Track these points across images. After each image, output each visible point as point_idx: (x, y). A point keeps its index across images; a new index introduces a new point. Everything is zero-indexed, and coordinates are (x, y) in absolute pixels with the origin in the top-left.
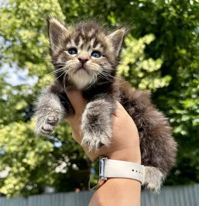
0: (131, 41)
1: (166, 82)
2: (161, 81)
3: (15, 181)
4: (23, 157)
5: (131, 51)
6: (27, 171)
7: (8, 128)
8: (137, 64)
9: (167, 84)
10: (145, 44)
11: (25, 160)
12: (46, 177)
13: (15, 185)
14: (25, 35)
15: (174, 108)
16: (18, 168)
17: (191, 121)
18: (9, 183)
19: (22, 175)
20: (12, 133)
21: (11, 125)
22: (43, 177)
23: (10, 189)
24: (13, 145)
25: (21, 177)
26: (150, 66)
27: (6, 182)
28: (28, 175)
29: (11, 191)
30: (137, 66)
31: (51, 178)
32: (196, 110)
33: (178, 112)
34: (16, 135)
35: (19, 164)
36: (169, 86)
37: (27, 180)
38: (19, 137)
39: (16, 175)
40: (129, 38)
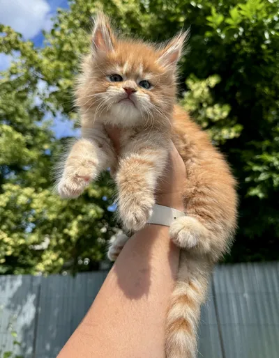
0: (194, 82)
1: (236, 132)
2: (230, 132)
3: (54, 256)
4: (65, 227)
5: (191, 97)
6: (69, 243)
7: (47, 192)
8: (200, 112)
9: (238, 135)
10: (208, 87)
11: (66, 231)
12: (92, 250)
13: (53, 261)
14: (65, 84)
15: (250, 163)
16: (58, 240)
17: (270, 180)
18: (48, 258)
19: (63, 248)
20: (51, 199)
21: (50, 189)
22: (88, 251)
23: (48, 266)
24: (52, 212)
25: (62, 251)
26: (215, 114)
27: (44, 257)
28: (70, 248)
29: (48, 268)
30: (199, 114)
31: (98, 253)
33: (256, 168)
34: (55, 200)
35: (60, 236)
37: (69, 255)
38: (59, 203)
39: (55, 249)
40: (192, 79)
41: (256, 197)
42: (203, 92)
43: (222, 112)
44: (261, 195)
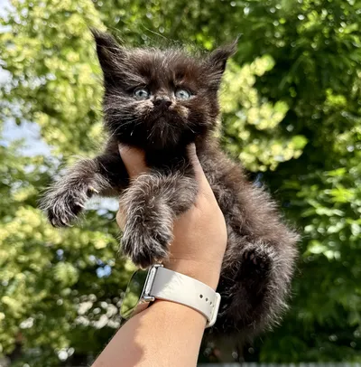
1: (295, 150)
2: (285, 147)
9: (298, 154)
10: (256, 76)
12: (53, 335)
17: (347, 230)
22: (47, 336)
26: (262, 118)
31: (62, 339)
32: (358, 207)
33: (321, 211)
36: (301, 157)
41: (322, 256)
42: (245, 81)
43: (273, 114)
44: (329, 254)
